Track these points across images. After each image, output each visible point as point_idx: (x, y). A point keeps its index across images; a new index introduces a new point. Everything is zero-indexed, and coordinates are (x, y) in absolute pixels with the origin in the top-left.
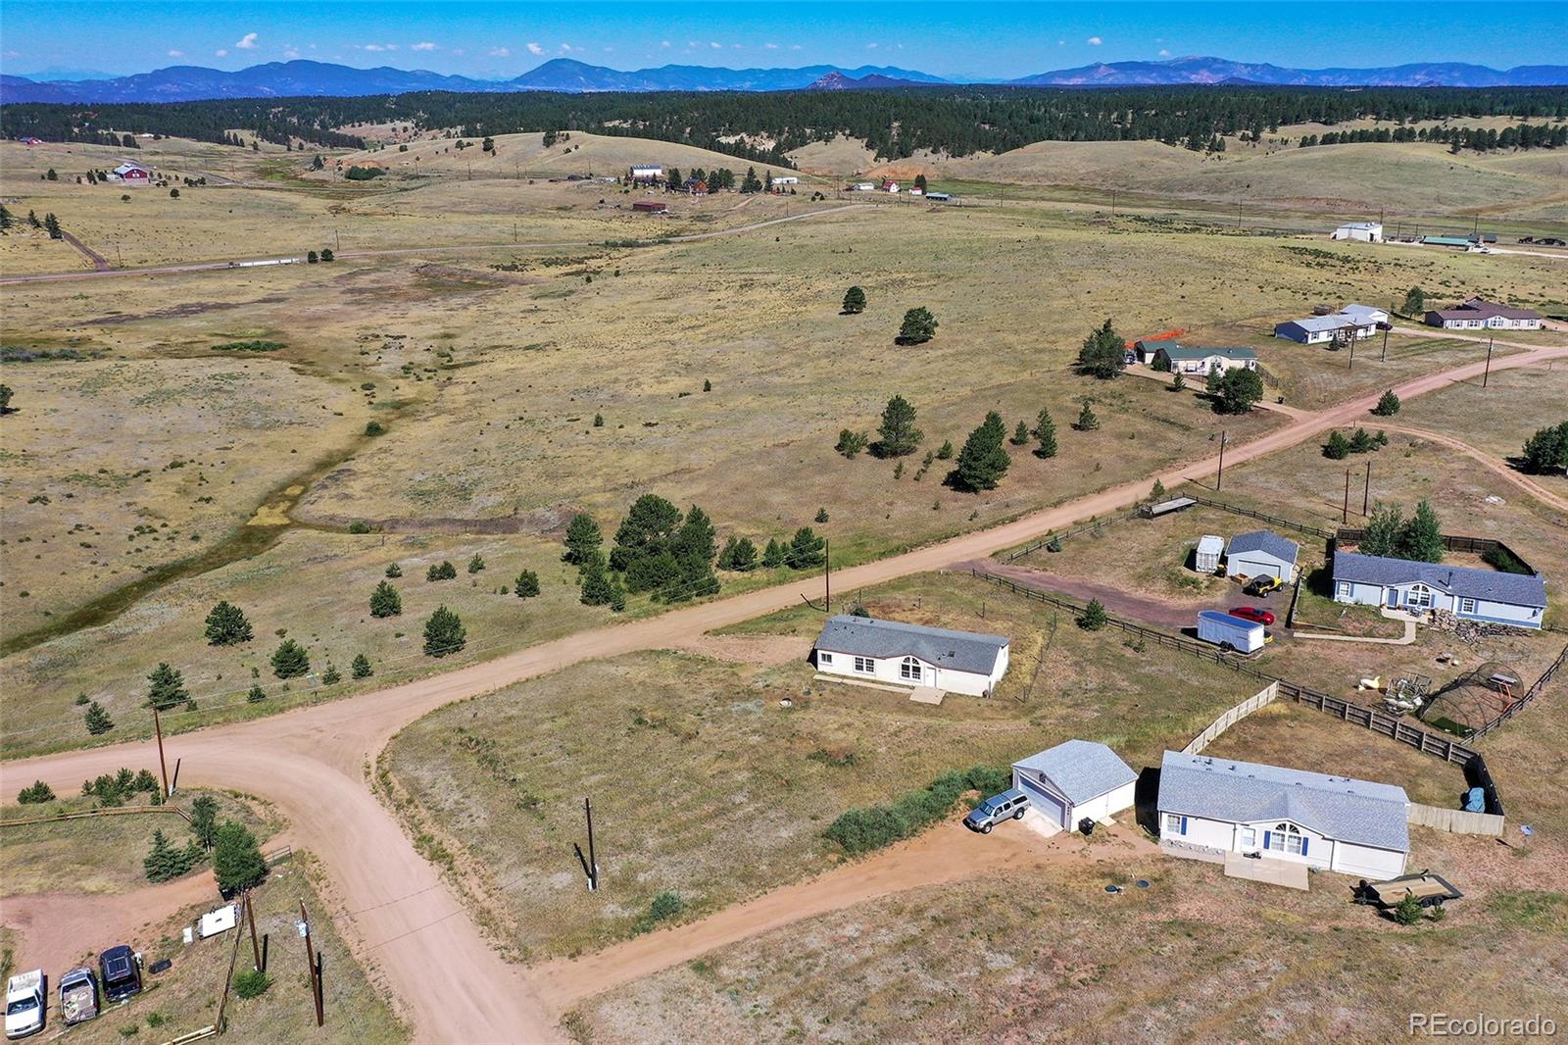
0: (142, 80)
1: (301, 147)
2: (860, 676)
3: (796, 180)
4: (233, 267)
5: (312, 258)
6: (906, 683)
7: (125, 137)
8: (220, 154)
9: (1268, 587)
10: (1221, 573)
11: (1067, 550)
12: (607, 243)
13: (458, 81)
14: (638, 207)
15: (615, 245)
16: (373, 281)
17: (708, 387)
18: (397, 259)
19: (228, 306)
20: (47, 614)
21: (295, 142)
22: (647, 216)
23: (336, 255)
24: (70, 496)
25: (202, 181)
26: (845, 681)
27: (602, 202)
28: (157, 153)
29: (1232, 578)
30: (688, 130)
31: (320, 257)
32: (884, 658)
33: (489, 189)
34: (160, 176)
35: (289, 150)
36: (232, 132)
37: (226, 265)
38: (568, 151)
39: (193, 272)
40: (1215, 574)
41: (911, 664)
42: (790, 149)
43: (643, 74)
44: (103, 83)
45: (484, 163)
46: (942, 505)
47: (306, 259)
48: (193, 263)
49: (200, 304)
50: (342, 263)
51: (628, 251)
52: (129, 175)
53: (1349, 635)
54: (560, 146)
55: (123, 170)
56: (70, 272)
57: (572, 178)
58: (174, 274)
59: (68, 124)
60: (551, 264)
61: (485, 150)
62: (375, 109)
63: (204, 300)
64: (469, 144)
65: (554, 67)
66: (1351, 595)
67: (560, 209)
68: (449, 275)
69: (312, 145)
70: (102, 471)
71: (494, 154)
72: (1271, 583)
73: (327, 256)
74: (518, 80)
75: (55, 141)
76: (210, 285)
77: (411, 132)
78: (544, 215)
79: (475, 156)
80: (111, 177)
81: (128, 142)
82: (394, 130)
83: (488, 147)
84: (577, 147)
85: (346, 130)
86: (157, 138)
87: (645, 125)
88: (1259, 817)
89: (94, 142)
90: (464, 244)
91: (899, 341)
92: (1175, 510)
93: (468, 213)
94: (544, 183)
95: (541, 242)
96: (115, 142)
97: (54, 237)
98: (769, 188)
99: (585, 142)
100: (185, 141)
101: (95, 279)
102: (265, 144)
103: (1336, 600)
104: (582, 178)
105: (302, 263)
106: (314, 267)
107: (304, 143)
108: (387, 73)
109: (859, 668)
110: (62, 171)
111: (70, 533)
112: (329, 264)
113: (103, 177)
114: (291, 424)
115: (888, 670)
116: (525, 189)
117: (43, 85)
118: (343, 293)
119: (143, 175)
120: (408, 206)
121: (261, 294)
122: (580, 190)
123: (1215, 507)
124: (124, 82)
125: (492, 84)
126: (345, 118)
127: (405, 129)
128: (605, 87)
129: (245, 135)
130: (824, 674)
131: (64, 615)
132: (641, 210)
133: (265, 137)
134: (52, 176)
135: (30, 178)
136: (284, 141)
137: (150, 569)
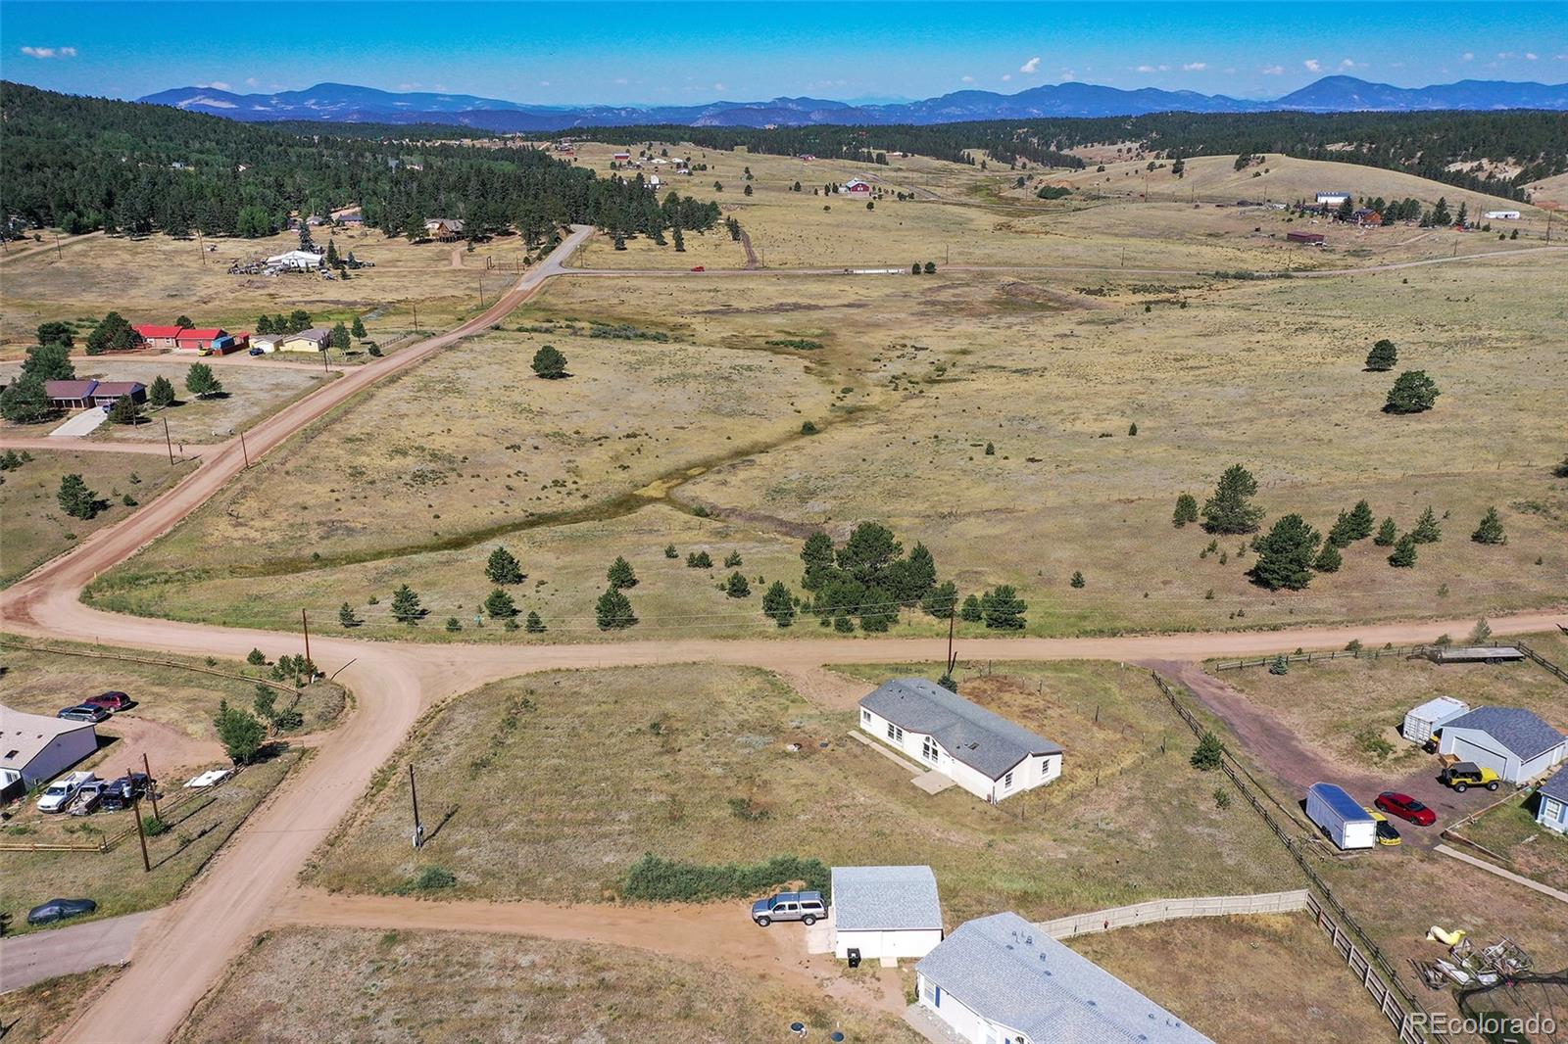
0: (934, 104)
1: (1024, 166)
2: (890, 743)
3: (1517, 215)
4: (847, 273)
5: (916, 270)
6: (923, 762)
7: (878, 155)
8: (951, 172)
9: (1469, 781)
10: (1430, 747)
11: (1292, 675)
12: (1217, 273)
13: (1220, 101)
14: (1293, 237)
15: (1225, 276)
16: (954, 296)
17: (1133, 431)
18: (992, 275)
19: (816, 307)
20: (436, 534)
21: (1020, 160)
22: (1299, 248)
23: (938, 269)
24: (536, 448)
25: (911, 196)
26: (874, 745)
27: (1257, 230)
28: (900, 169)
29: (1441, 756)
30: (1419, 154)
31: (923, 270)
32: (910, 731)
33: (1152, 212)
34: (880, 190)
35: (1013, 168)
36: (967, 151)
37: (842, 271)
38: (1258, 174)
39: (814, 275)
40: (1424, 748)
41: (930, 744)
42: (1538, 179)
43: (1430, 91)
44: (903, 106)
45: (1169, 185)
46: (1216, 595)
47: (910, 270)
48: (820, 268)
49: (794, 304)
50: (942, 276)
51: (1236, 283)
52: (855, 188)
53: (1510, 870)
54: (1251, 170)
55: (851, 184)
56: (724, 269)
57: (1242, 203)
58: (798, 276)
59: (840, 143)
60: (1139, 291)
61: (1174, 172)
62: (1108, 130)
63: (800, 301)
64: (1161, 166)
65: (1327, 86)
66: (1561, 821)
67: (1210, 235)
68: (1028, 294)
69: (1035, 165)
70: (577, 432)
71: (1181, 176)
72: (1478, 775)
73: (930, 268)
74: (1284, 100)
75: (823, 158)
76: (816, 288)
77: (1134, 153)
78: (1192, 241)
79: (1163, 178)
80: (842, 190)
81: (881, 159)
82: (1120, 151)
83: (1177, 170)
84: (1267, 171)
85: (1078, 152)
86: (905, 156)
87: (1370, 149)
88: (1003, 1021)
89: (854, 159)
90: (1068, 265)
91: (1386, 410)
92: (1484, 660)
93: (1116, 235)
94: (1211, 208)
95: (1149, 268)
96: (869, 159)
97: (735, 239)
98: (1460, 223)
99: (1280, 165)
100: (926, 158)
101: (742, 276)
102: (993, 163)
103: (1539, 821)
104: (1252, 204)
105: (907, 274)
106: (916, 279)
107: (1027, 161)
108: (1152, 93)
109: (891, 734)
110: (806, 184)
111: (509, 476)
112: (929, 276)
113: (836, 190)
114: (753, 414)
115: (912, 744)
116: (1189, 213)
117: (857, 108)
118: (919, 304)
119: (866, 188)
120: (1066, 226)
121: (851, 298)
122: (1243, 217)
123: (1547, 668)
124: (919, 105)
125: (1256, 104)
126: (1081, 138)
127: (1129, 150)
128: (1380, 106)
129: (978, 155)
130: (863, 732)
131: (447, 537)
132: (1297, 241)
133: (995, 155)
134: (798, 187)
135: (781, 189)
136: (1011, 161)
137: (532, 515)
